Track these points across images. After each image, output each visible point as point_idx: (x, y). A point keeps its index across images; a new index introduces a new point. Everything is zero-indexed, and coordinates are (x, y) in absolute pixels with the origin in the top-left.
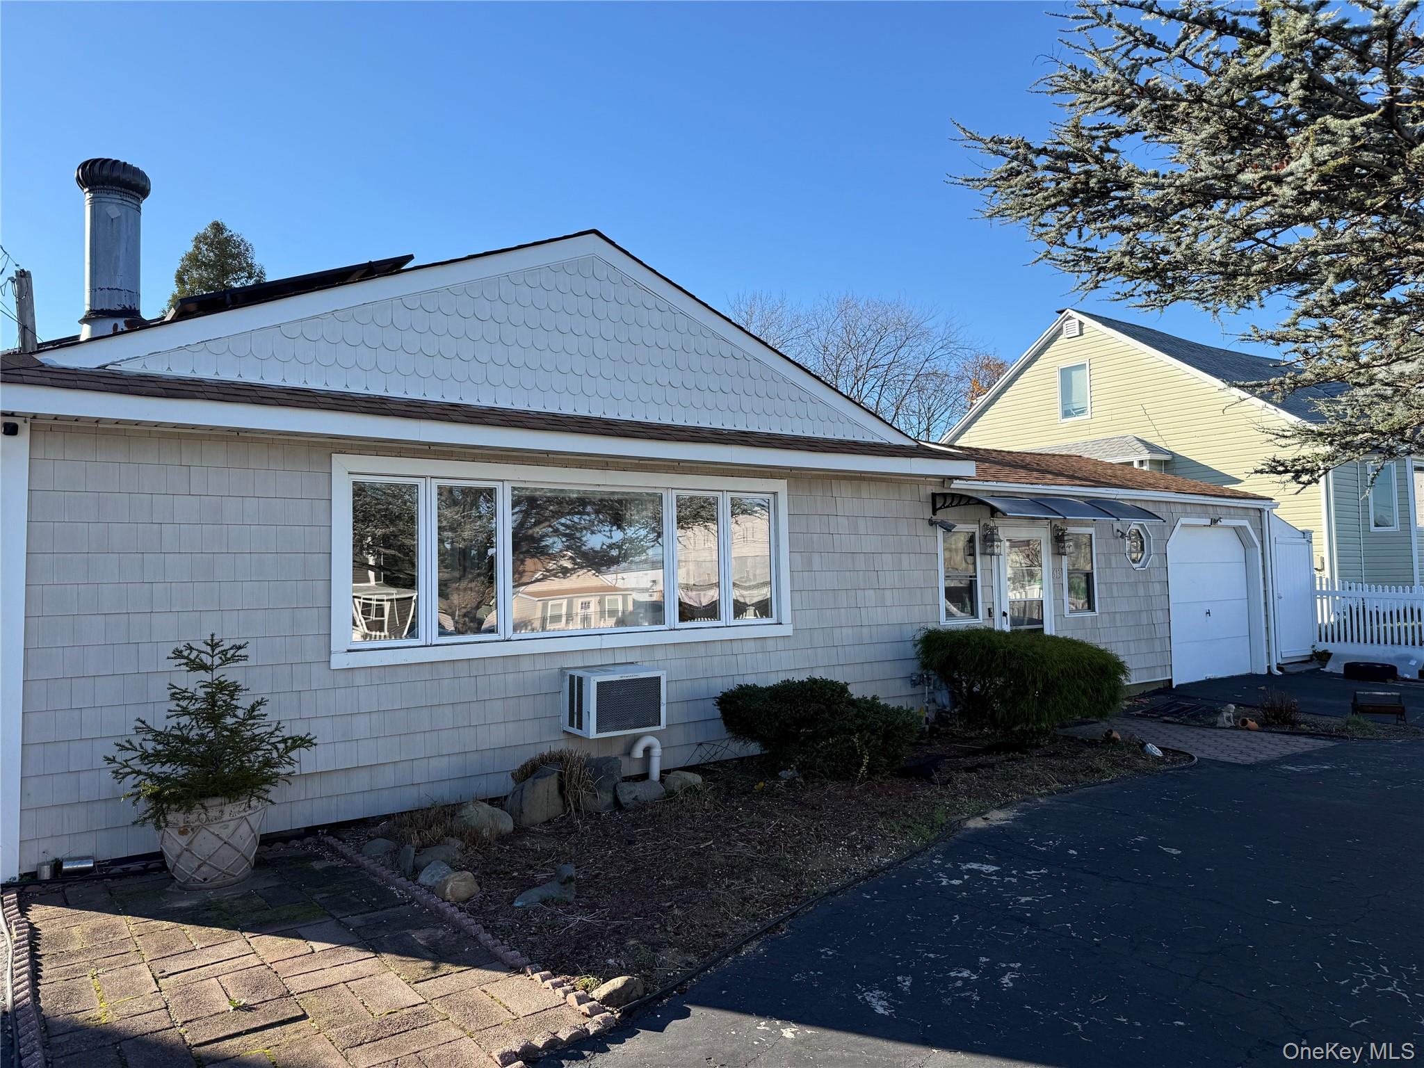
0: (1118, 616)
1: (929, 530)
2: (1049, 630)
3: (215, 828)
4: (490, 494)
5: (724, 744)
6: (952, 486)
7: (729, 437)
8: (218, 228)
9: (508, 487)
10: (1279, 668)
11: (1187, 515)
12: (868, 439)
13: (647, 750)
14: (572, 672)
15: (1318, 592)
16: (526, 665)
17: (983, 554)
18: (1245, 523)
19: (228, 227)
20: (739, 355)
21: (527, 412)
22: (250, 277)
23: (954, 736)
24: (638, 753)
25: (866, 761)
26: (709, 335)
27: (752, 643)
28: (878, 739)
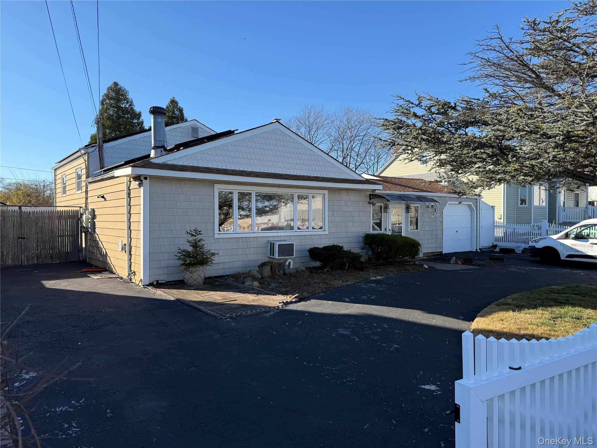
0: (426, 231)
1: (369, 205)
2: (403, 234)
3: (198, 272)
4: (250, 194)
5: (309, 263)
6: (376, 192)
7: (312, 179)
8: (116, 84)
9: (255, 192)
10: (479, 250)
11: (451, 201)
12: (352, 178)
13: (289, 263)
14: (271, 242)
15: (495, 226)
16: (259, 239)
17: (384, 212)
18: (471, 203)
19: (120, 84)
20: (315, 155)
21: (260, 172)
22: (127, 103)
23: (372, 263)
24: (287, 263)
25: (347, 265)
26: (307, 149)
27: (317, 236)
28: (351, 259)
